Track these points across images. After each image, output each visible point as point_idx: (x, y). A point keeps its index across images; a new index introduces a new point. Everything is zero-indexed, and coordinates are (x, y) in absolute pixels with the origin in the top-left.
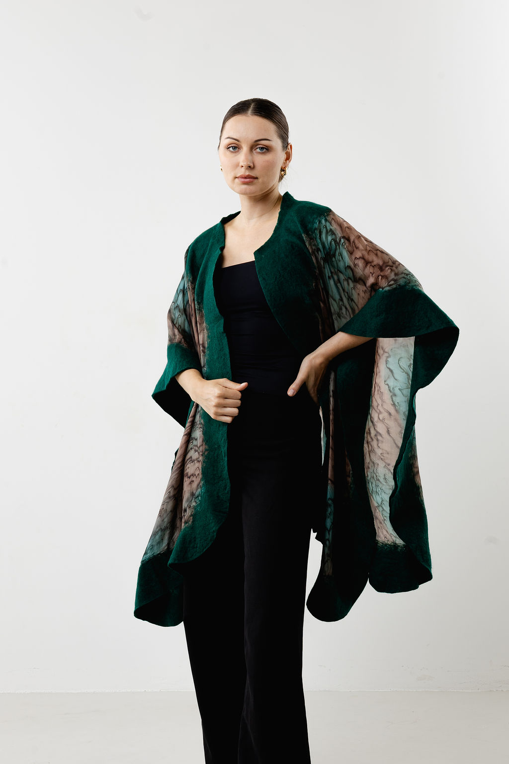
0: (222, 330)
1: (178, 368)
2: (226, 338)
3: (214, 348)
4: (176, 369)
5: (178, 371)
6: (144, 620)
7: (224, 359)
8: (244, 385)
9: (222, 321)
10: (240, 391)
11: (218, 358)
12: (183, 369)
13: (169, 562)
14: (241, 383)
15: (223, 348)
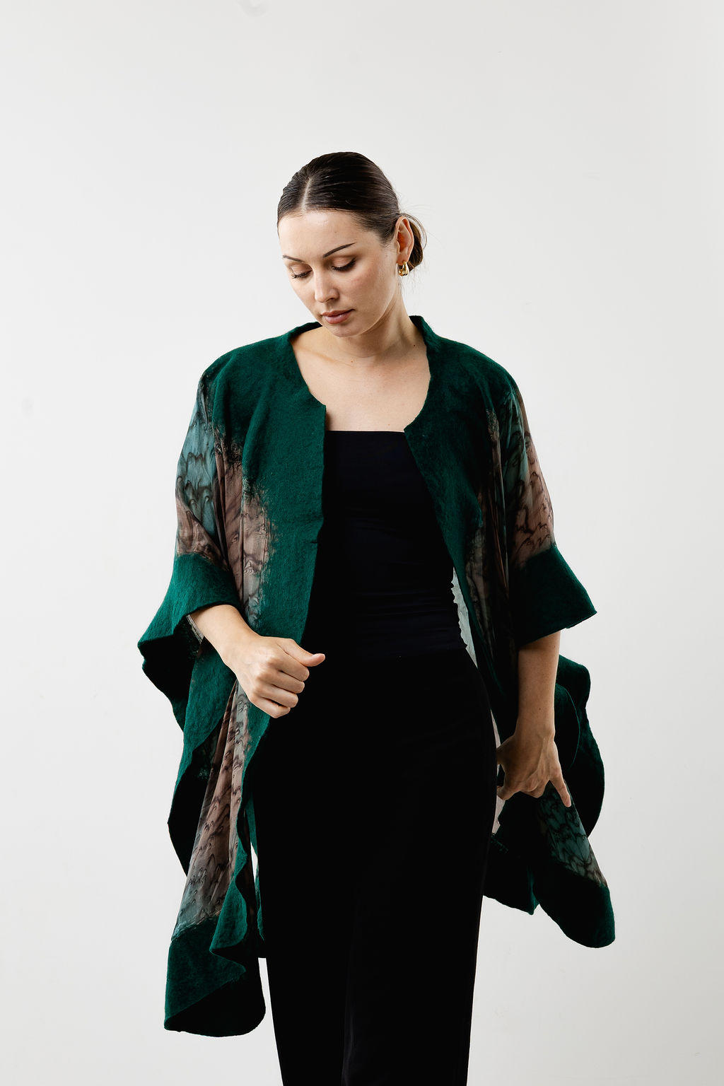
0: (315, 537)
1: (198, 599)
2: (315, 551)
3: (282, 566)
4: (195, 600)
5: (198, 604)
6: (179, 1031)
7: (300, 587)
8: (319, 657)
9: (320, 524)
10: (310, 668)
11: (288, 584)
12: (211, 602)
13: (212, 946)
14: (313, 651)
15: (303, 567)
